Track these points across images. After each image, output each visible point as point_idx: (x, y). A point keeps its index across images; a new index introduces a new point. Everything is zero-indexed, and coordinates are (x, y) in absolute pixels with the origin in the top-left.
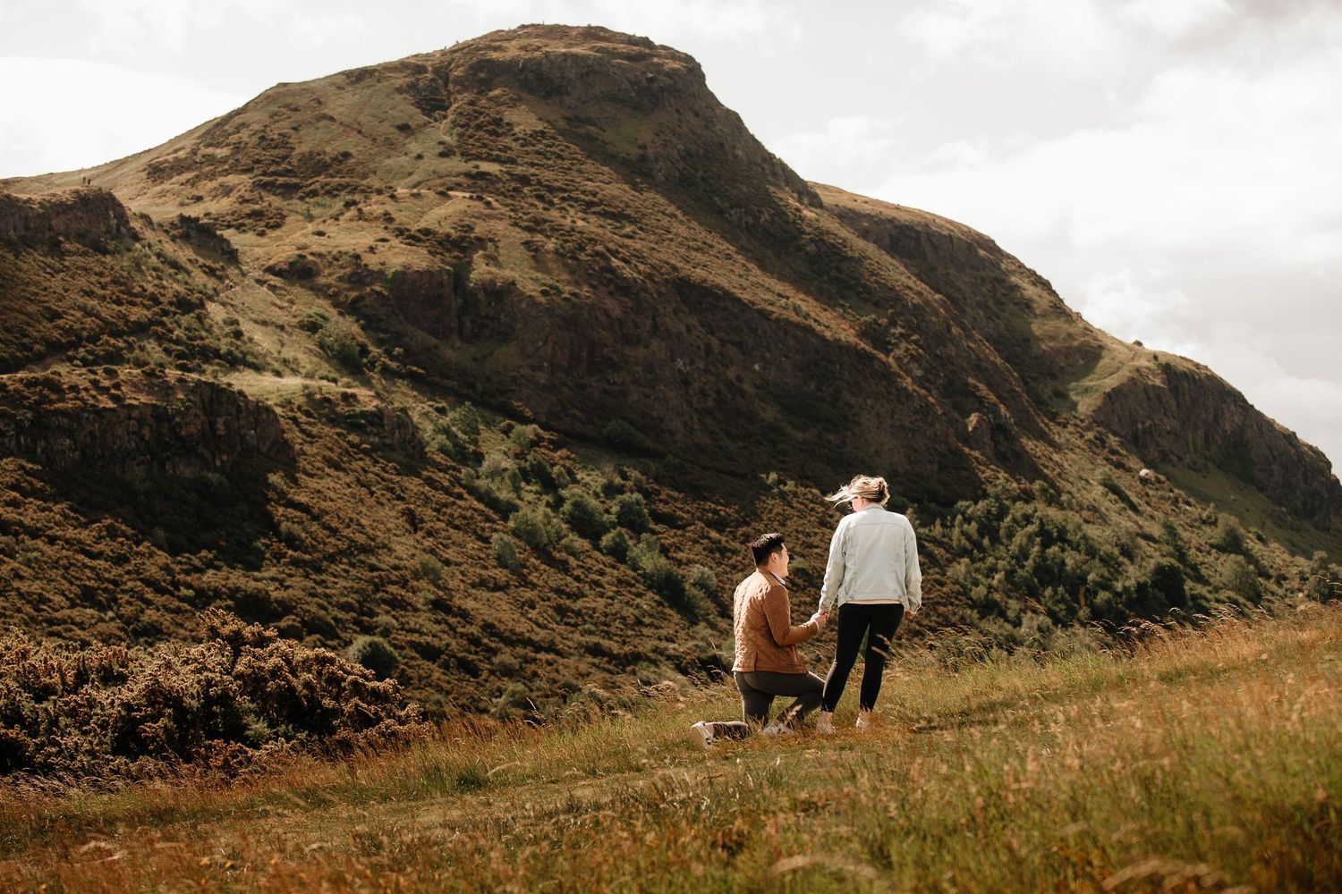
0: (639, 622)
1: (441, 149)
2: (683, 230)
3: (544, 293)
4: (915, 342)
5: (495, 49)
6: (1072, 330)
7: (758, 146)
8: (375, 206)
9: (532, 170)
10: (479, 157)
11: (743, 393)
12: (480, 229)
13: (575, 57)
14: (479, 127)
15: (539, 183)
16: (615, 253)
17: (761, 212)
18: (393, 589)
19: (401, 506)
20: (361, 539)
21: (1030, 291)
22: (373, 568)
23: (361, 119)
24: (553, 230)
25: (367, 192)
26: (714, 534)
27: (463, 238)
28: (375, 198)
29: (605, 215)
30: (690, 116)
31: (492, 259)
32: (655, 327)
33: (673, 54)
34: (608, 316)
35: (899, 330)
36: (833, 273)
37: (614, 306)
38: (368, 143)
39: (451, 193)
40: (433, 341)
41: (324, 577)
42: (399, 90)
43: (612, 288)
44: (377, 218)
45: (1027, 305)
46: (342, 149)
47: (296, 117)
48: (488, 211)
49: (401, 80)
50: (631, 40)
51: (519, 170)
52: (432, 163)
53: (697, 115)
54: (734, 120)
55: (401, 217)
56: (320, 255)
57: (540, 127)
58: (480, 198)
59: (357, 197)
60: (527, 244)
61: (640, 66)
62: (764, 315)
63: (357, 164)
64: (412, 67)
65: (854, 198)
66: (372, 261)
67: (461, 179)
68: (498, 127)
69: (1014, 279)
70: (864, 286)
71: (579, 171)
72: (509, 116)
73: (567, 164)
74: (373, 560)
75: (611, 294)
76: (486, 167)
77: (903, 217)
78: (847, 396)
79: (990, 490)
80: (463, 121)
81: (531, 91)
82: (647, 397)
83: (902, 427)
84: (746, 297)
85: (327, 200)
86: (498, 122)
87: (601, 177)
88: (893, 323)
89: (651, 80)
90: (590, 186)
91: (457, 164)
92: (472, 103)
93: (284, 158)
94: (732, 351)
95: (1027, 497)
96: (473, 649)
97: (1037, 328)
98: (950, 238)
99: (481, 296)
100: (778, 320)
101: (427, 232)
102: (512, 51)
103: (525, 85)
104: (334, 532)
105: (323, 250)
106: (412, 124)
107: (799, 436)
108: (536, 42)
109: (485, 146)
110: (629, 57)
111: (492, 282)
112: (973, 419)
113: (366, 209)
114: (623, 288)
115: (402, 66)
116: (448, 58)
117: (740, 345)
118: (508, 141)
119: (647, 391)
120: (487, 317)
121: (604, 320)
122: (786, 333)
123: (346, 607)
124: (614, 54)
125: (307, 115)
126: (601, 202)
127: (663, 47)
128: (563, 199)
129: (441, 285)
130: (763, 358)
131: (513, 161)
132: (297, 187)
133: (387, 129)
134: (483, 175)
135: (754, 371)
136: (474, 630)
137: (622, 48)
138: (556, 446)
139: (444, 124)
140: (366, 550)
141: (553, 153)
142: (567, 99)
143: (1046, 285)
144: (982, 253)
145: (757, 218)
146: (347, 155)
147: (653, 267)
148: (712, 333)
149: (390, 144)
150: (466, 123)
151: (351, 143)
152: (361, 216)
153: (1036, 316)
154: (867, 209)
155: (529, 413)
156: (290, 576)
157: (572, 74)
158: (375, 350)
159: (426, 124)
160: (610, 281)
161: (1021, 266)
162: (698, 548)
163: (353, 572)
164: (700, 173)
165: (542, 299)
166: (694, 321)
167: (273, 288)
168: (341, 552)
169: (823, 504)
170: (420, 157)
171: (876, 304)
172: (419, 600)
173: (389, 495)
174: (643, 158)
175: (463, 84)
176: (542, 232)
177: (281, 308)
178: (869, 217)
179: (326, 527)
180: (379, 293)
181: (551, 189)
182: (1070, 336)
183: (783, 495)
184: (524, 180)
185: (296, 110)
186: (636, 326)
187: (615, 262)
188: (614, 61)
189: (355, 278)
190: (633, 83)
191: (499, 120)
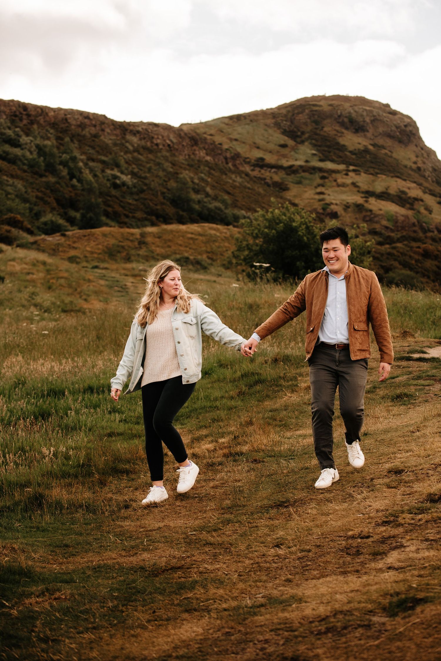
1: (316, 157)
8: (342, 179)
23: (256, 141)
38: (268, 154)
42: (269, 126)
44: (349, 186)
55: (363, 185)
66: (373, 208)
68: (338, 147)
72: (342, 141)
80: (317, 143)
102: (325, 107)
106: (288, 144)
109: (340, 157)
131: (361, 165)
133: (274, 147)
139: (307, 145)
142: (368, 135)
152: (338, 184)
159: (297, 145)
170: (307, 161)
180: (387, 227)
188: (384, 114)
189: (368, 219)
190: (397, 127)
191: (338, 143)
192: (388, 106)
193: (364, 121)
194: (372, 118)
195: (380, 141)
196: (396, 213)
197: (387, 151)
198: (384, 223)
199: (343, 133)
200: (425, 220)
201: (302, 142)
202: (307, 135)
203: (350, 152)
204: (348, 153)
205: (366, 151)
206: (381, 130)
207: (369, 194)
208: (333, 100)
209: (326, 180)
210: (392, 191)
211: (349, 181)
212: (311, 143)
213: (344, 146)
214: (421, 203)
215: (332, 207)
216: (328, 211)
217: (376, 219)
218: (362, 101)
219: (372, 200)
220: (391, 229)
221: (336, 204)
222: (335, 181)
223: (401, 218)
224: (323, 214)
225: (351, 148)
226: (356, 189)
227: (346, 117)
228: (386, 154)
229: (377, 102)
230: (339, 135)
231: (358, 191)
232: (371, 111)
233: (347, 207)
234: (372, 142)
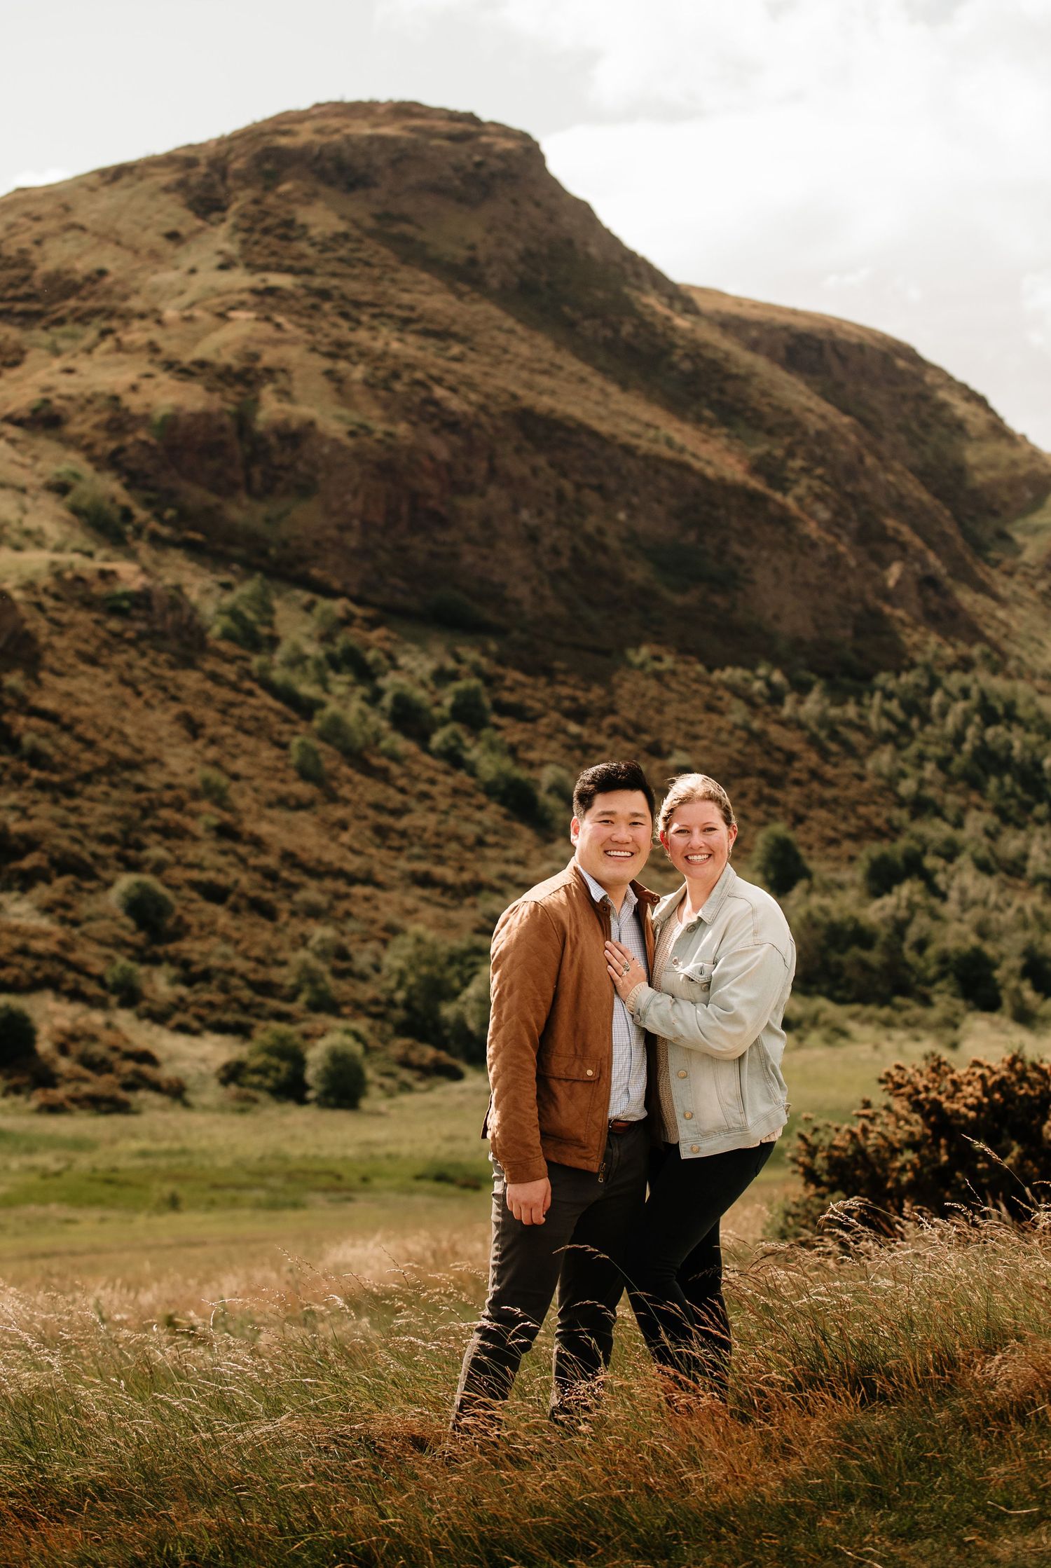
0: (480, 842)
1: (219, 260)
2: (524, 350)
3: (352, 434)
4: (820, 478)
5: (285, 133)
6: (1016, 454)
7: (615, 242)
8: (137, 334)
9: (335, 282)
10: (266, 268)
11: (604, 549)
12: (269, 357)
13: (383, 139)
14: (266, 231)
15: (343, 297)
16: (439, 381)
17: (621, 323)
18: (165, 813)
19: (176, 709)
20: (124, 752)
21: (962, 409)
22: (140, 788)
23: (120, 226)
24: (362, 354)
25: (126, 317)
26: (574, 728)
27: (247, 370)
28: (136, 324)
29: (426, 333)
30: (529, 208)
31: (285, 394)
32: (493, 472)
33: (506, 132)
34: (432, 458)
35: (798, 463)
36: (715, 396)
37: (440, 448)
38: (129, 256)
39: (233, 314)
40: (213, 500)
41: (77, 802)
42: (166, 189)
43: (436, 424)
44: (139, 349)
45: (959, 427)
46: (97, 265)
47: (38, 228)
48: (278, 335)
49: (167, 177)
50: (453, 117)
51: (317, 282)
52: (210, 278)
53: (538, 205)
54: (584, 211)
55: (170, 347)
56: (70, 398)
57: (342, 227)
58: (268, 319)
59: (115, 324)
60: (329, 374)
61: (464, 148)
62: (629, 450)
63: (117, 282)
64: (182, 160)
65: (739, 301)
66: (134, 403)
67: (245, 297)
68: (289, 230)
69: (943, 395)
70: (754, 410)
71: (393, 281)
72: (304, 215)
73: (377, 272)
74: (139, 778)
75: (436, 432)
76: (276, 280)
77: (802, 324)
78: (736, 548)
79: (919, 658)
80: (246, 224)
81: (331, 183)
82: (485, 558)
83: (807, 585)
84: (604, 428)
85: (78, 329)
86: (289, 224)
87: (421, 288)
88: (791, 454)
89: (479, 165)
90: (406, 298)
91: (239, 279)
92: (256, 202)
93: (25, 279)
94: (591, 498)
95: (966, 664)
96: (269, 884)
97: (971, 455)
98: (861, 348)
99: (273, 440)
100: (646, 457)
101: (202, 364)
102: (305, 135)
103: (323, 176)
104: (89, 745)
105: (73, 391)
106: (183, 231)
107: (678, 600)
108: (334, 123)
109: (274, 254)
110: (451, 137)
111: (286, 423)
112: (895, 571)
113: (127, 339)
114: (450, 424)
115: (169, 160)
116: (225, 147)
117: (600, 489)
118: (302, 246)
119: (485, 551)
120: (281, 467)
121: (427, 463)
122: (657, 471)
123: (107, 840)
124: (431, 133)
125: (51, 225)
126: (419, 320)
127: (493, 124)
128: (374, 316)
129: (222, 429)
130: (629, 506)
131: (309, 272)
132: (39, 315)
133: (152, 238)
134: (271, 291)
135: (617, 522)
136: (270, 861)
137: (443, 126)
138: (372, 624)
139: (223, 230)
140: (130, 765)
141: (359, 260)
142: (376, 194)
143: (981, 401)
144: (901, 363)
145: (616, 331)
146: (102, 273)
147: (487, 396)
148: (564, 475)
149: (155, 255)
150: (251, 227)
151: (108, 258)
152: (120, 347)
153: (970, 439)
154: (755, 314)
155: (337, 584)
156: (35, 802)
157: (380, 161)
158: (141, 514)
159: (200, 230)
160: (433, 416)
161: (950, 379)
162: (554, 745)
163: (116, 794)
164: (544, 278)
165: (348, 442)
166: (541, 461)
167: (12, 442)
168: (100, 771)
169: (709, 684)
170: (193, 271)
171: (770, 432)
172: (197, 827)
173: (161, 695)
174: (473, 262)
175: (245, 179)
176: (347, 358)
177: (23, 466)
178: (758, 324)
179: (79, 738)
180: (144, 443)
181: (358, 305)
182: (1014, 464)
183: (658, 676)
184: (324, 294)
185: (38, 219)
186: (469, 471)
187: (439, 392)
189: (116, 426)
190: (457, 169)
191: (292, 222)
193: (371, 165)
194: (395, 156)
199: (315, 195)
201: (220, 221)
203: (311, 240)
206: (413, 178)
209: (106, 338)
212: (234, 225)
213: (304, 227)
217: (130, 427)
220: (151, 447)
225: (316, 231)
227: (331, 159)
230: (306, 201)
231: (149, 362)
233: (89, 402)
234: (377, 209)
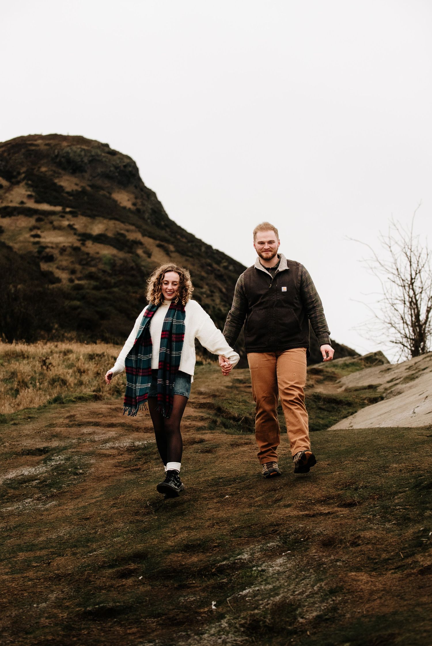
1: (32, 199)
5: (31, 145)
14: (46, 188)
66: (90, 252)
68: (55, 188)
72: (59, 182)
80: (33, 184)
102: (41, 146)
188: (103, 154)
189: (84, 262)
190: (116, 168)
191: (55, 184)
192: (107, 145)
193: (82, 161)
194: (91, 158)
195: (99, 182)
196: (114, 256)
197: (105, 193)
198: (101, 266)
199: (60, 174)
200: (143, 263)
201: (18, 183)
202: (23, 175)
203: (68, 193)
204: (65, 195)
205: (84, 192)
206: (99, 170)
207: (85, 237)
208: (50, 139)
209: (42, 223)
210: (110, 234)
211: (66, 223)
212: (27, 184)
213: (61, 187)
214: (140, 246)
215: (48, 250)
216: (44, 254)
217: (93, 263)
218: (80, 140)
219: (89, 243)
220: (108, 273)
221: (52, 248)
222: (51, 223)
223: (119, 262)
224: (38, 257)
225: (68, 189)
226: (72, 232)
227: (63, 157)
228: (104, 196)
229: (96, 141)
230: (56, 175)
231: (75, 234)
232: (89, 151)
233: (63, 250)
234: (89, 183)
